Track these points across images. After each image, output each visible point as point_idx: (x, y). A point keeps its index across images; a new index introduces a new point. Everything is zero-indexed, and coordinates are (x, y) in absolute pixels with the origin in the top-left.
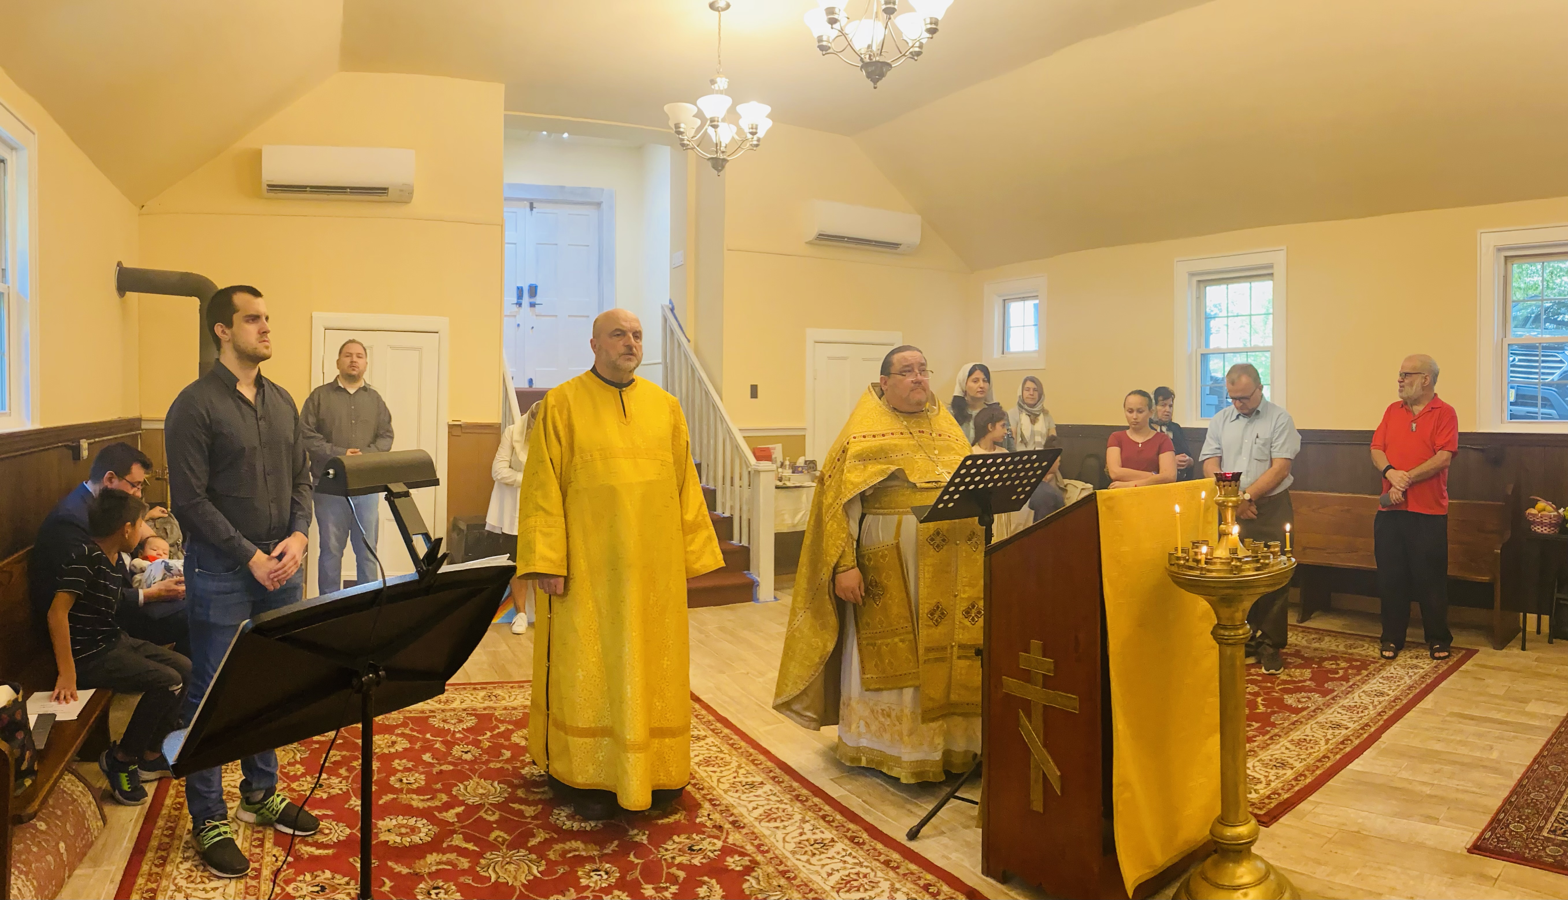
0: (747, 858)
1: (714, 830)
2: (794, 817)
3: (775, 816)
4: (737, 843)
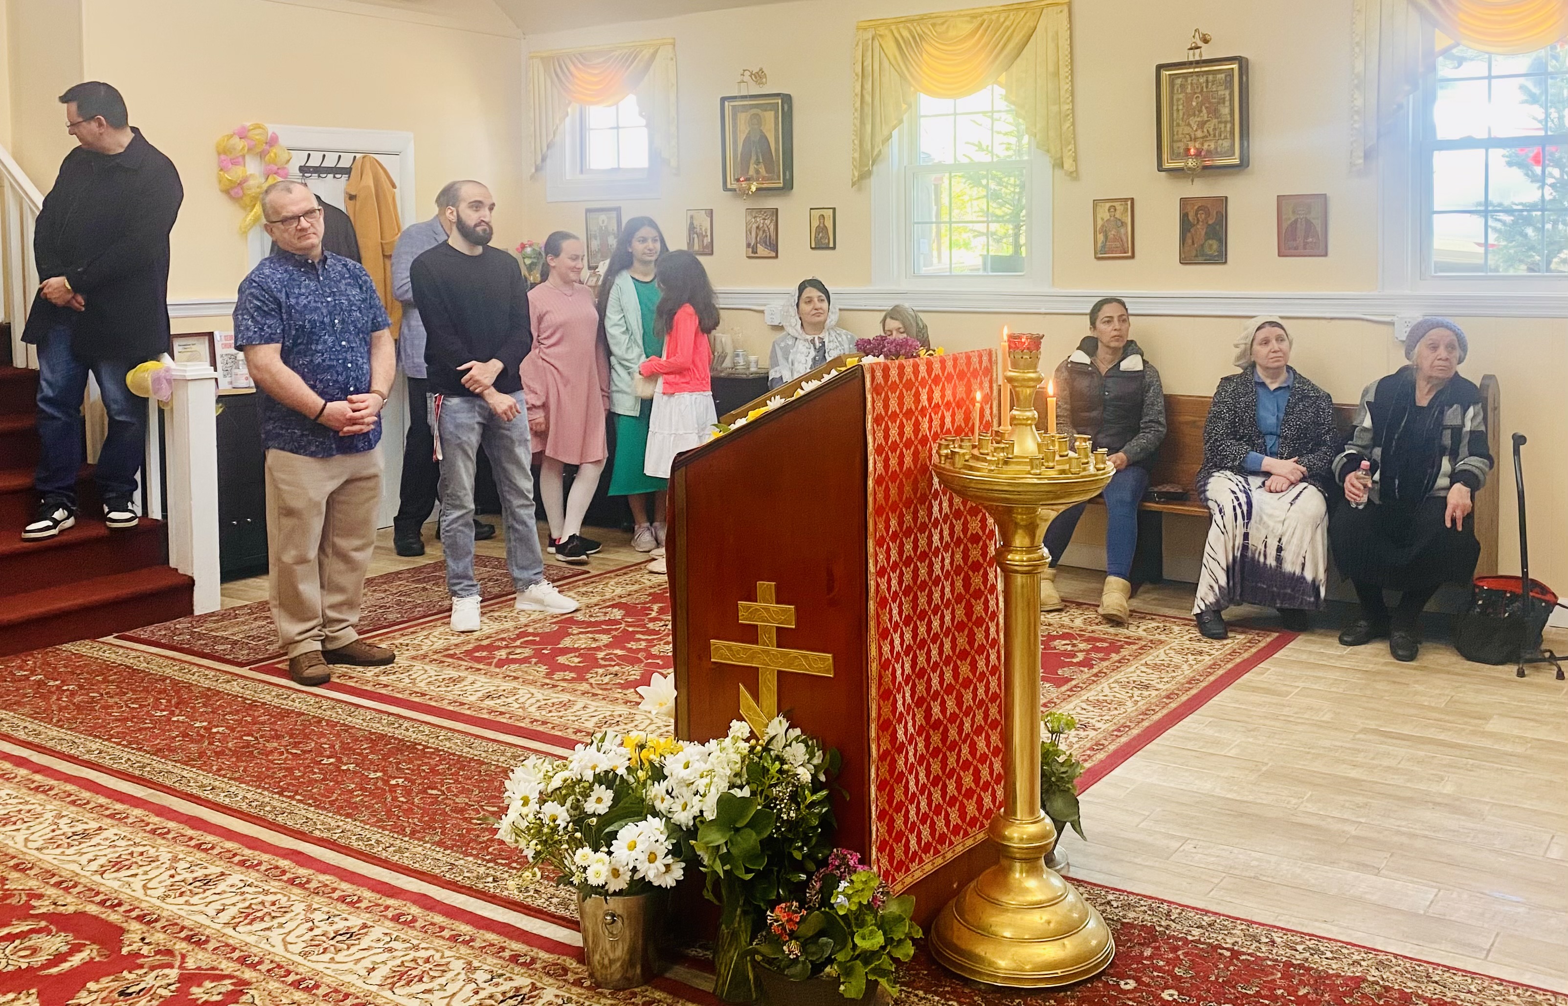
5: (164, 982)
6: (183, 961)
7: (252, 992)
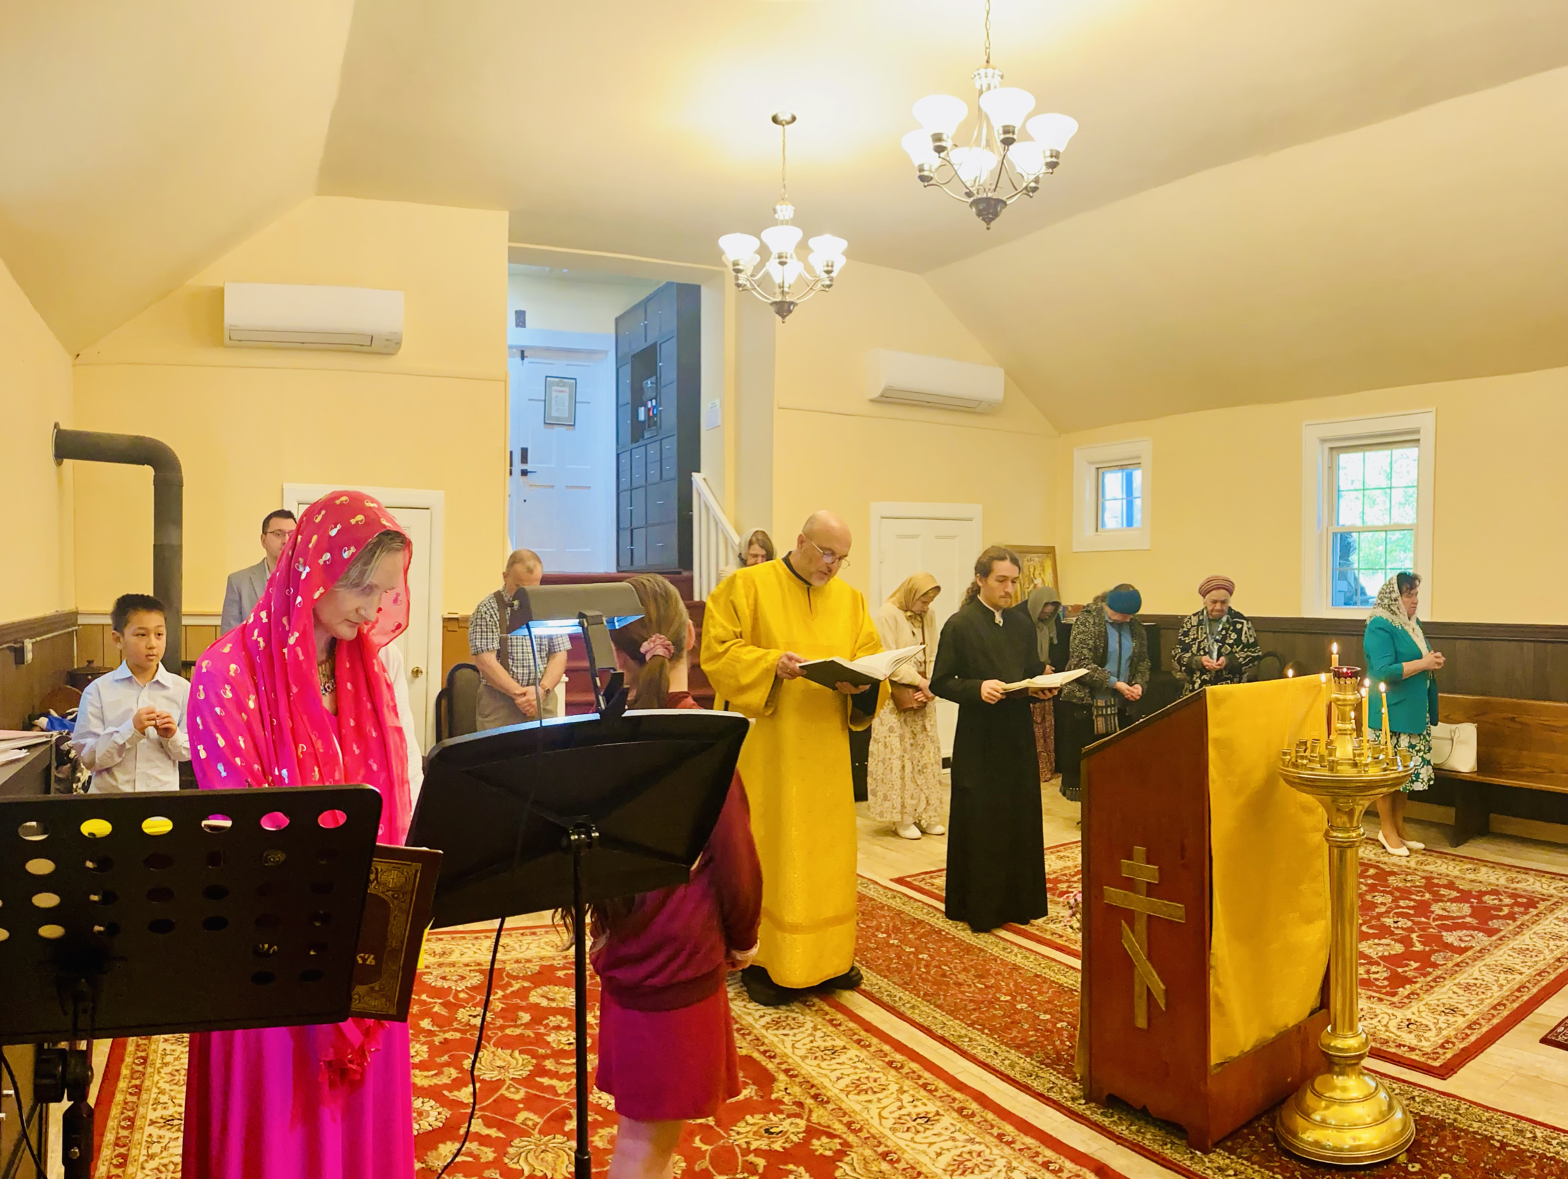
0: (837, 1141)
1: (794, 1107)
2: (889, 1087)
3: (864, 1087)
4: (822, 1122)
5: (795, 1130)
6: (810, 1115)
7: (853, 1155)
